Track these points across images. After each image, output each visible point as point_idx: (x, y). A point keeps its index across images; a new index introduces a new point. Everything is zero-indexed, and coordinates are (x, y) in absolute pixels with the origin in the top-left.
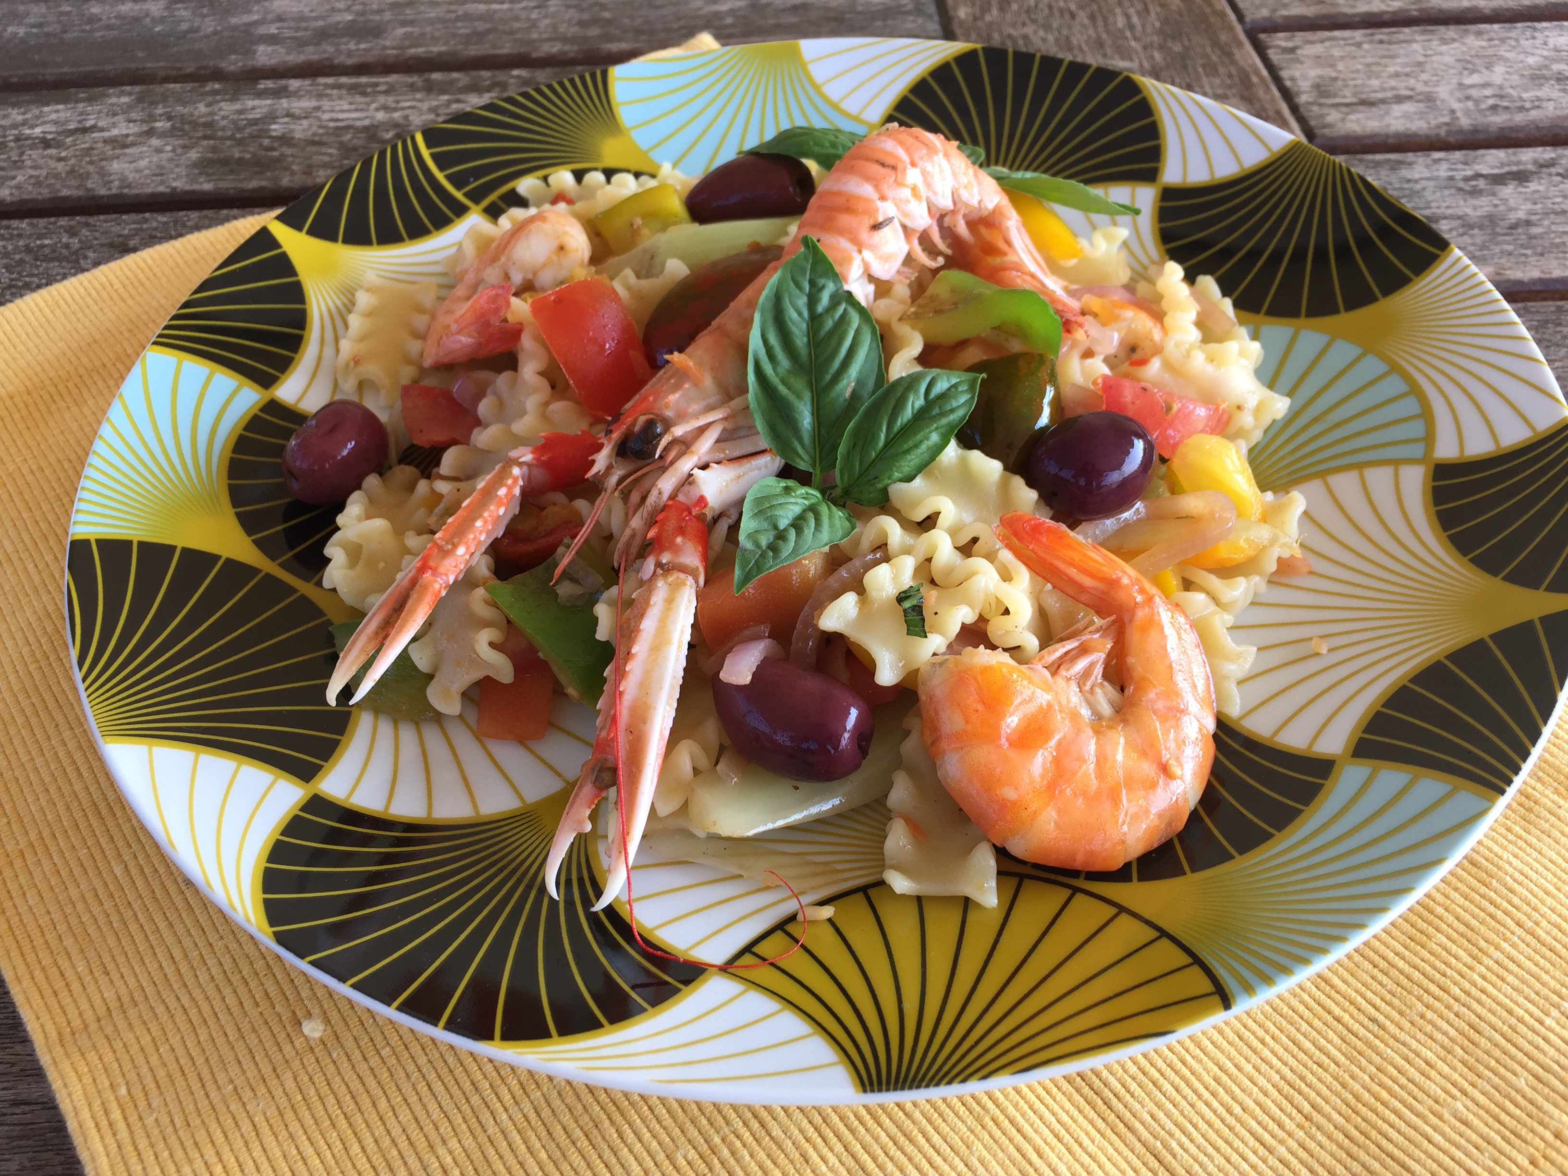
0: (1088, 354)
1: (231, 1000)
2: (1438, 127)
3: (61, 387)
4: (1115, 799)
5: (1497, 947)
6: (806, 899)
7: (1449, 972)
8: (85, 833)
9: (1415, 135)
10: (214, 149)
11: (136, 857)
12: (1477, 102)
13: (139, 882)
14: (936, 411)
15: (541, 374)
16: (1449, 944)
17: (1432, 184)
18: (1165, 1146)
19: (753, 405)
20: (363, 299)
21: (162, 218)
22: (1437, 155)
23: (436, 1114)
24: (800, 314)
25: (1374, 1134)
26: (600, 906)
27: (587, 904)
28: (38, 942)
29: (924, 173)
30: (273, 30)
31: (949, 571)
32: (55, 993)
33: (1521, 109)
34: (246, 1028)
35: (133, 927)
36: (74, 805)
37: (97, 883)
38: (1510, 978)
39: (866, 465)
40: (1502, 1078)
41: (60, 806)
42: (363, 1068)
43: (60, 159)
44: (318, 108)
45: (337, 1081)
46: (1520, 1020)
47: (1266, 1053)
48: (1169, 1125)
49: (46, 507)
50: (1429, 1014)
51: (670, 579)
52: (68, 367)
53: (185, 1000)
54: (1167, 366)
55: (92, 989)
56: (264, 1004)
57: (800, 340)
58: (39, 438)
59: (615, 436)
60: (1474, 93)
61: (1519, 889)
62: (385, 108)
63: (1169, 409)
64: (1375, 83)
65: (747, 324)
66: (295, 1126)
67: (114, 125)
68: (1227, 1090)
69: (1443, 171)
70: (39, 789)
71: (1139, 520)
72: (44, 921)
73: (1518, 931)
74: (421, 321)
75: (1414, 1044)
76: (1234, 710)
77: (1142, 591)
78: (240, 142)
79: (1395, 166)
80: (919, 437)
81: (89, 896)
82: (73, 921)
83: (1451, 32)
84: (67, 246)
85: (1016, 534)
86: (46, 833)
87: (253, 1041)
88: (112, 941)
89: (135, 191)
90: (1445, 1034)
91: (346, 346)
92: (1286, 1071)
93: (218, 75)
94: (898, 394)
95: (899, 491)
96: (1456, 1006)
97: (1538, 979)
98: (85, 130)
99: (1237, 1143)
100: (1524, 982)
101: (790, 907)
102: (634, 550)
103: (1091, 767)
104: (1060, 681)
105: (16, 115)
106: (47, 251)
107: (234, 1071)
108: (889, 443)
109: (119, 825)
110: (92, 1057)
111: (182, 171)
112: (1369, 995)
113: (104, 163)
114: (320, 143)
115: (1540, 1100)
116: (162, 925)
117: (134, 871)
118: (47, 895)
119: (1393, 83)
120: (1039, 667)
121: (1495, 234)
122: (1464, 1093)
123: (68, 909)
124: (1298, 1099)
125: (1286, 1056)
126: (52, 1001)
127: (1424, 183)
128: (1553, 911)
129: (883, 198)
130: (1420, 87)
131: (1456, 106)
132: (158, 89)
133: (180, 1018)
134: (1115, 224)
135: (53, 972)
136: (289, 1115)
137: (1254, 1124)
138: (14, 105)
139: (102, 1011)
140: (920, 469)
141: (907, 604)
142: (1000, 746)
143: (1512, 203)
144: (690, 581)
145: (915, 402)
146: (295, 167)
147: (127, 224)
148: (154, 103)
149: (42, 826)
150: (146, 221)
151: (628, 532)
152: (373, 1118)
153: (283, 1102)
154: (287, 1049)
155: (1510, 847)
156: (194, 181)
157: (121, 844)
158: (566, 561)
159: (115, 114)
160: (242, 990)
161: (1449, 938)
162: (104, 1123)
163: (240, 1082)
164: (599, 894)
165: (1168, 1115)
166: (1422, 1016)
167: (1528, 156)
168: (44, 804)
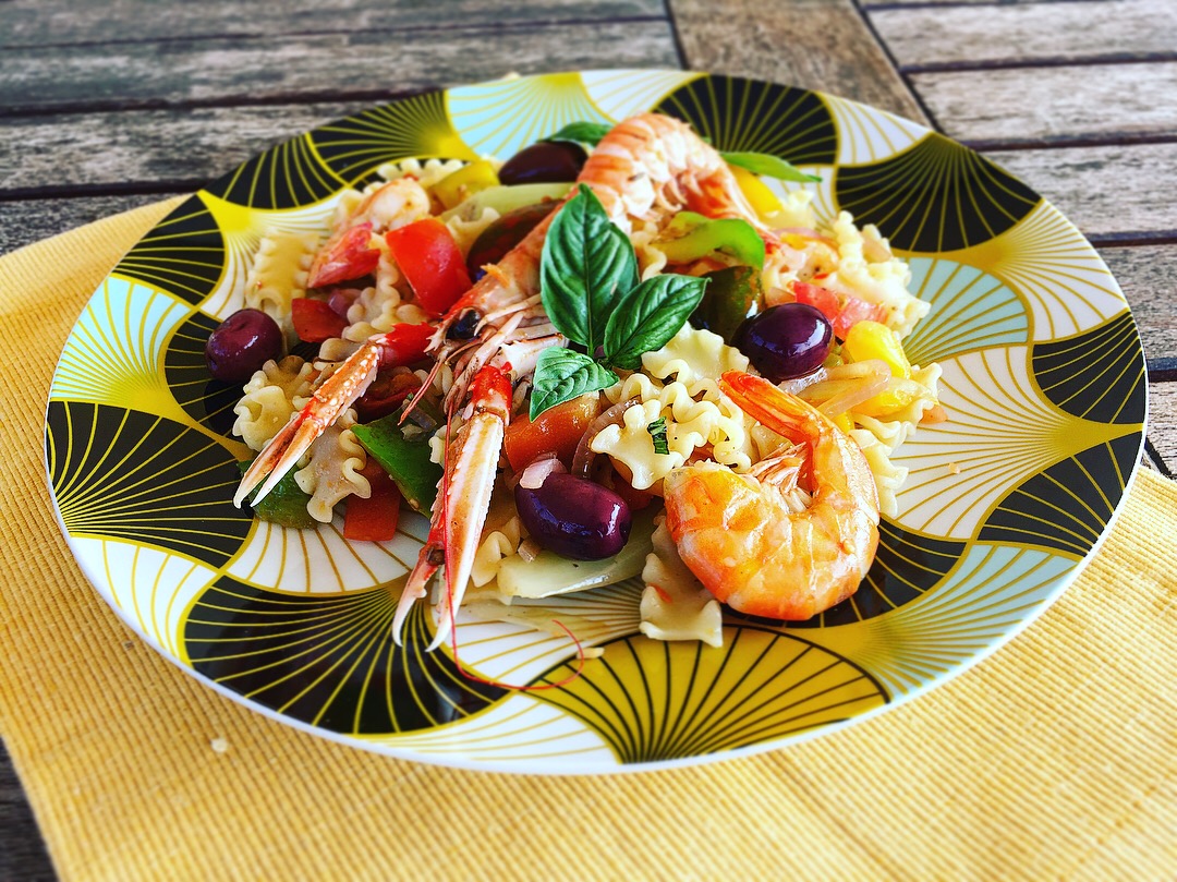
0: (784, 270)
1: (159, 727)
2: (1037, 133)
3: (45, 310)
4: (807, 568)
5: (1089, 677)
6: (583, 645)
7: (1054, 695)
8: (54, 612)
9: (1020, 139)
10: (160, 154)
11: (91, 629)
12: (1064, 117)
13: (93, 646)
14: (675, 301)
15: (393, 286)
16: (1054, 676)
17: (1033, 171)
18: (849, 818)
19: (544, 300)
20: (266, 245)
21: (121, 200)
22: (1036, 152)
23: (310, 804)
24: (578, 238)
25: (1001, 808)
26: (430, 649)
27: (422, 647)
28: (17, 688)
29: (666, 144)
30: (203, 75)
31: (685, 412)
32: (29, 724)
33: (1096, 121)
34: (170, 746)
35: (88, 677)
36: (46, 595)
37: (62, 647)
38: (1098, 698)
39: (625, 339)
40: (1095, 767)
41: (36, 593)
42: (256, 772)
43: (48, 161)
44: (235, 127)
45: (236, 783)
46: (1107, 727)
47: (921, 753)
48: (851, 804)
49: (31, 390)
50: (1041, 724)
51: (484, 418)
52: (50, 296)
53: (126, 728)
54: (842, 279)
55: (56, 721)
56: (184, 731)
57: (578, 256)
58: (28, 344)
59: (446, 322)
60: (1063, 111)
61: (1103, 636)
62: (284, 126)
63: (842, 303)
64: (991, 106)
65: (540, 245)
66: (205, 815)
67: (88, 138)
68: (893, 780)
69: (1041, 162)
70: (20, 583)
71: (823, 381)
72: (22, 674)
73: (1104, 665)
74: (307, 260)
75: (1029, 745)
76: (893, 513)
77: (824, 425)
78: (179, 149)
79: (1007, 159)
80: (663, 319)
81: (56, 656)
82: (44, 673)
83: (1045, 72)
84: (51, 218)
85: (733, 385)
86: (25, 613)
87: (174, 755)
88: (71, 686)
89: (102, 182)
90: (1052, 737)
91: (252, 275)
92: (936, 765)
93: (164, 105)
94: (648, 289)
95: (649, 358)
96: (1060, 719)
97: (1119, 698)
98: (66, 142)
99: (901, 816)
100: (1108, 700)
101: (573, 650)
102: (459, 401)
103: (788, 543)
104: (766, 486)
105: (17, 132)
106: (36, 222)
107: (160, 776)
108: (640, 324)
109: (79, 607)
110: (55, 768)
111: (136, 168)
112: (996, 712)
113: (80, 164)
114: (237, 150)
115: (1122, 781)
116: (109, 675)
117: (89, 639)
118: (25, 655)
119: (1004, 105)
120: (751, 476)
121: (1078, 203)
122: (1067, 778)
123: (40, 665)
124: (946, 785)
125: (936, 756)
126: (26, 729)
127: (1027, 171)
128: (1128, 650)
129: (637, 159)
130: (1024, 108)
131: (1050, 120)
132: (121, 115)
133: (121, 741)
134: (803, 188)
135: (28, 709)
136: (201, 807)
137: (912, 803)
138: (16, 125)
139: (63, 736)
140: (665, 342)
141: (655, 432)
142: (723, 529)
143: (1091, 183)
144: (499, 419)
145: (660, 295)
146: (219, 166)
147: (95, 203)
148: (117, 124)
149: (23, 608)
150: (109, 201)
151: (454, 388)
152: (263, 807)
153: (196, 797)
154: (200, 760)
155: (1097, 608)
156: (145, 174)
157: (80, 620)
158: (409, 409)
159: (88, 131)
160: (167, 720)
161: (1053, 671)
162: (62, 814)
163: (165, 783)
164: (430, 640)
165: (850, 797)
166: (1035, 725)
167: (1101, 153)
168: (24, 593)
